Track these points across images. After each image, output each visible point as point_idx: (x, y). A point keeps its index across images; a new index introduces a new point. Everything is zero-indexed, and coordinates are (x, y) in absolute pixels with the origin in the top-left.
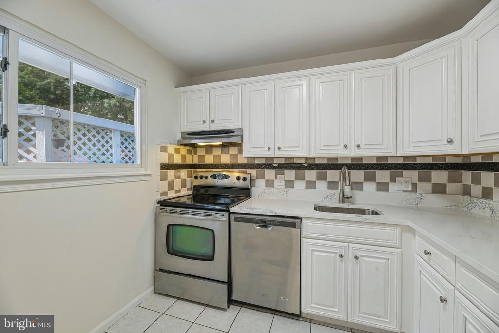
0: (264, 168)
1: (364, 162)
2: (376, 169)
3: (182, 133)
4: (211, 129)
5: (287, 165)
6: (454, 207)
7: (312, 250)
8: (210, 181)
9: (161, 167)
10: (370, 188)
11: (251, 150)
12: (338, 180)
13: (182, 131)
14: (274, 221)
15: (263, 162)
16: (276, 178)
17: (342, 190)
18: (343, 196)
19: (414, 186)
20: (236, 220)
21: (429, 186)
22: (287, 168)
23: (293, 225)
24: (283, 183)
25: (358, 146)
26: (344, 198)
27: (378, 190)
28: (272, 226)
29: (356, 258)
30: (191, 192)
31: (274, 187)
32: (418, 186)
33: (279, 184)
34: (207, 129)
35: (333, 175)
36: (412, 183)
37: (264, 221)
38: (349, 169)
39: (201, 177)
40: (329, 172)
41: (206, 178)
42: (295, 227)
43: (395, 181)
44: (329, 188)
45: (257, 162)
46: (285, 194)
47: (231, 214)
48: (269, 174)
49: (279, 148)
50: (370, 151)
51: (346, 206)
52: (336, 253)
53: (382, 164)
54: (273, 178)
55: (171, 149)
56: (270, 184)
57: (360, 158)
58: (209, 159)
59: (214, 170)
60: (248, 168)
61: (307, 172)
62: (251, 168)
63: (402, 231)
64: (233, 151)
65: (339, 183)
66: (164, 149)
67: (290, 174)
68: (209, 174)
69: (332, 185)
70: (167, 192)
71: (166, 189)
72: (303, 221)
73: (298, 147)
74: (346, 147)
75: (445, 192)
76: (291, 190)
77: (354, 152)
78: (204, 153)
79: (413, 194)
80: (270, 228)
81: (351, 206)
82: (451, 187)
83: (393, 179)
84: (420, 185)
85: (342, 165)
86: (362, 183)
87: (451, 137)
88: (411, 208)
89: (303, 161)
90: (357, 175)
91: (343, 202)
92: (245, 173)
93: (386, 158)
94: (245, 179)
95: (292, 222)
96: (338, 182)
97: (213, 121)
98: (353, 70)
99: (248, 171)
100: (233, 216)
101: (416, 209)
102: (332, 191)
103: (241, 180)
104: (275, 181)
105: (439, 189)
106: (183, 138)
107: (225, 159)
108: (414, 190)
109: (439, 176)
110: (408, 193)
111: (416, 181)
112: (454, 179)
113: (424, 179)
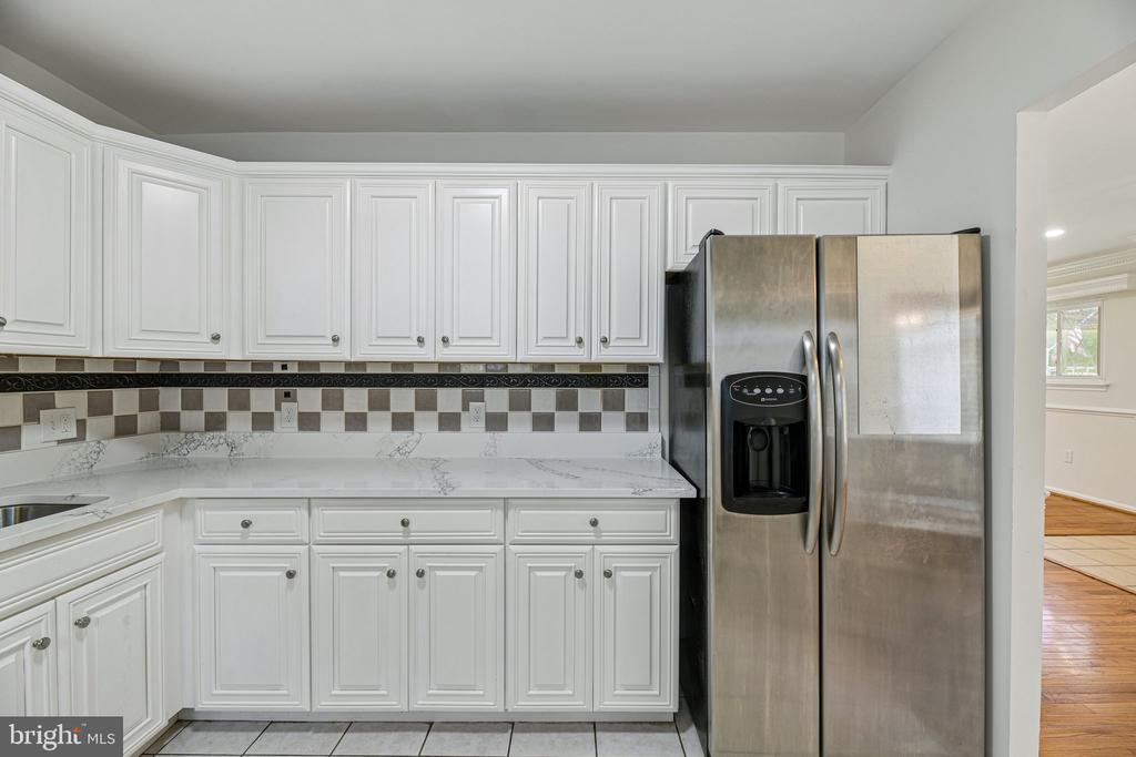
6: (152, 458)
19: (81, 424)
21: (107, 423)
32: (88, 424)
36: (77, 421)
43: (36, 419)
63: (165, 514)
75: (136, 432)
79: (81, 444)
82: (146, 420)
83: (31, 417)
84: (92, 422)
88: (79, 478)
101: (89, 476)
105: (126, 428)
108: (81, 437)
109: (125, 401)
110: (71, 446)
111: (83, 414)
112: (148, 405)
113: (99, 409)
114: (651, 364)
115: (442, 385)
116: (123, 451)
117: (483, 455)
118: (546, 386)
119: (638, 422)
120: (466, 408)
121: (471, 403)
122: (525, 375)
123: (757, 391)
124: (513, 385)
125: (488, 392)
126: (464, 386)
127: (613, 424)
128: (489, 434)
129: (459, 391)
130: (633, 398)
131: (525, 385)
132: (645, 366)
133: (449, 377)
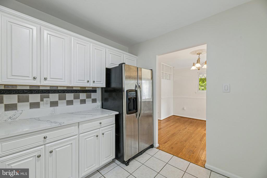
114: (97, 87)
115: (31, 93)
117: (50, 114)
118: (71, 93)
119: (94, 101)
120: (42, 100)
121: (44, 99)
122: (64, 90)
123: (131, 93)
124: (60, 93)
125: (51, 95)
126: (41, 93)
127: (89, 102)
128: (52, 108)
129: (39, 95)
130: (93, 95)
131: (64, 93)
132: (96, 88)
133: (34, 90)
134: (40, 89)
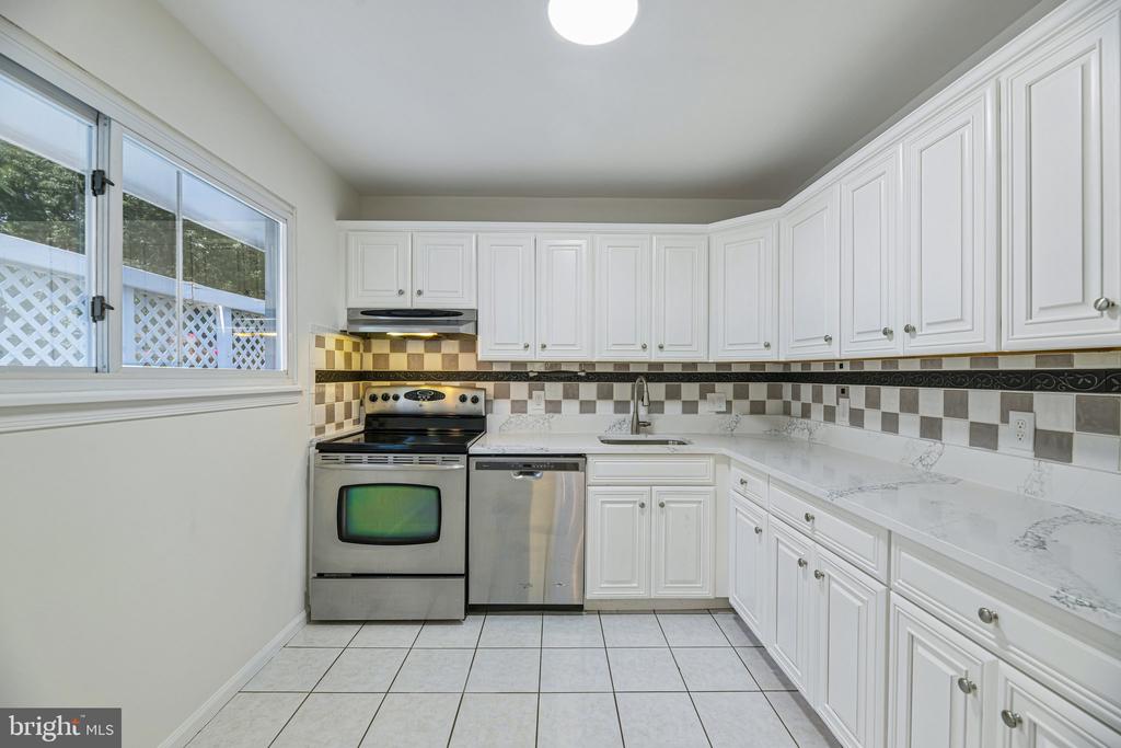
0: (509, 380)
1: (666, 370)
2: (682, 381)
3: (349, 309)
4: (415, 307)
5: (552, 375)
6: (773, 432)
7: (603, 502)
8: (404, 405)
9: (317, 377)
10: (673, 408)
11: (493, 348)
12: (628, 398)
13: (350, 306)
14: (543, 463)
15: (508, 369)
16: (530, 397)
17: (637, 412)
18: (638, 422)
19: (729, 403)
20: (479, 466)
21: (745, 405)
22: (550, 379)
23: (575, 467)
24: (543, 406)
25: (661, 347)
26: (639, 426)
27: (684, 412)
28: (541, 472)
29: (662, 505)
30: (361, 427)
31: (526, 412)
32: (733, 404)
33: (536, 407)
34: (408, 306)
35: (622, 390)
36: (726, 401)
37: (528, 465)
38: (648, 380)
39: (385, 397)
40: (616, 385)
41: (396, 398)
42: (577, 469)
43: (705, 398)
44: (616, 411)
45: (495, 369)
46: (547, 424)
47: (471, 459)
48: (519, 389)
49: (544, 346)
50: (675, 355)
51: (641, 437)
52: (635, 502)
53: (690, 374)
54: (525, 396)
55: (330, 343)
56: (519, 407)
57: (661, 365)
58: (398, 362)
59: (409, 383)
60: (479, 380)
61: (582, 385)
62: (485, 380)
63: (716, 462)
64: (450, 347)
65: (632, 403)
66: (320, 342)
67: (554, 390)
68: (402, 392)
69: (621, 407)
70: (324, 428)
71: (322, 421)
72: (590, 459)
73: (573, 345)
74: (644, 347)
75: (764, 413)
76: (557, 416)
77: (654, 356)
78: (386, 350)
79: (728, 416)
80: (538, 475)
81: (650, 438)
82: (772, 405)
83: (703, 397)
84: (735, 403)
85: (637, 375)
86: (662, 403)
87: (769, 341)
88: (725, 435)
89: (575, 369)
90: (657, 390)
91: (638, 432)
92: (474, 388)
93: (694, 365)
94: (475, 400)
95: (572, 463)
96: (628, 402)
97: (420, 293)
98: (656, 234)
99: (479, 384)
100: (473, 461)
101: (731, 435)
102: (621, 416)
103: (469, 401)
104: (529, 402)
105: (758, 409)
106: (351, 321)
107: (433, 362)
108: (729, 411)
109: (758, 391)
110: (721, 415)
111: (731, 398)
112: (774, 395)
113: (741, 395)
115: (974, 386)
116: (752, 424)
120: (1005, 419)
121: (1013, 413)
125: (1040, 398)
126: (1002, 388)
129: (996, 394)
133: (982, 375)
134: (1000, 368)
